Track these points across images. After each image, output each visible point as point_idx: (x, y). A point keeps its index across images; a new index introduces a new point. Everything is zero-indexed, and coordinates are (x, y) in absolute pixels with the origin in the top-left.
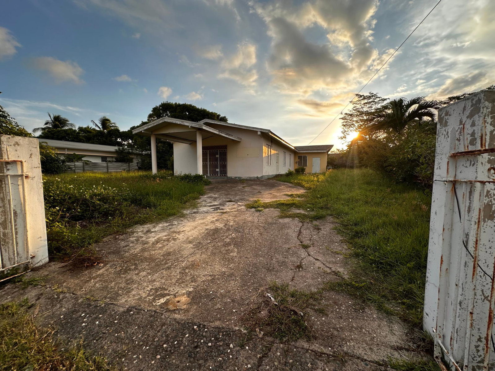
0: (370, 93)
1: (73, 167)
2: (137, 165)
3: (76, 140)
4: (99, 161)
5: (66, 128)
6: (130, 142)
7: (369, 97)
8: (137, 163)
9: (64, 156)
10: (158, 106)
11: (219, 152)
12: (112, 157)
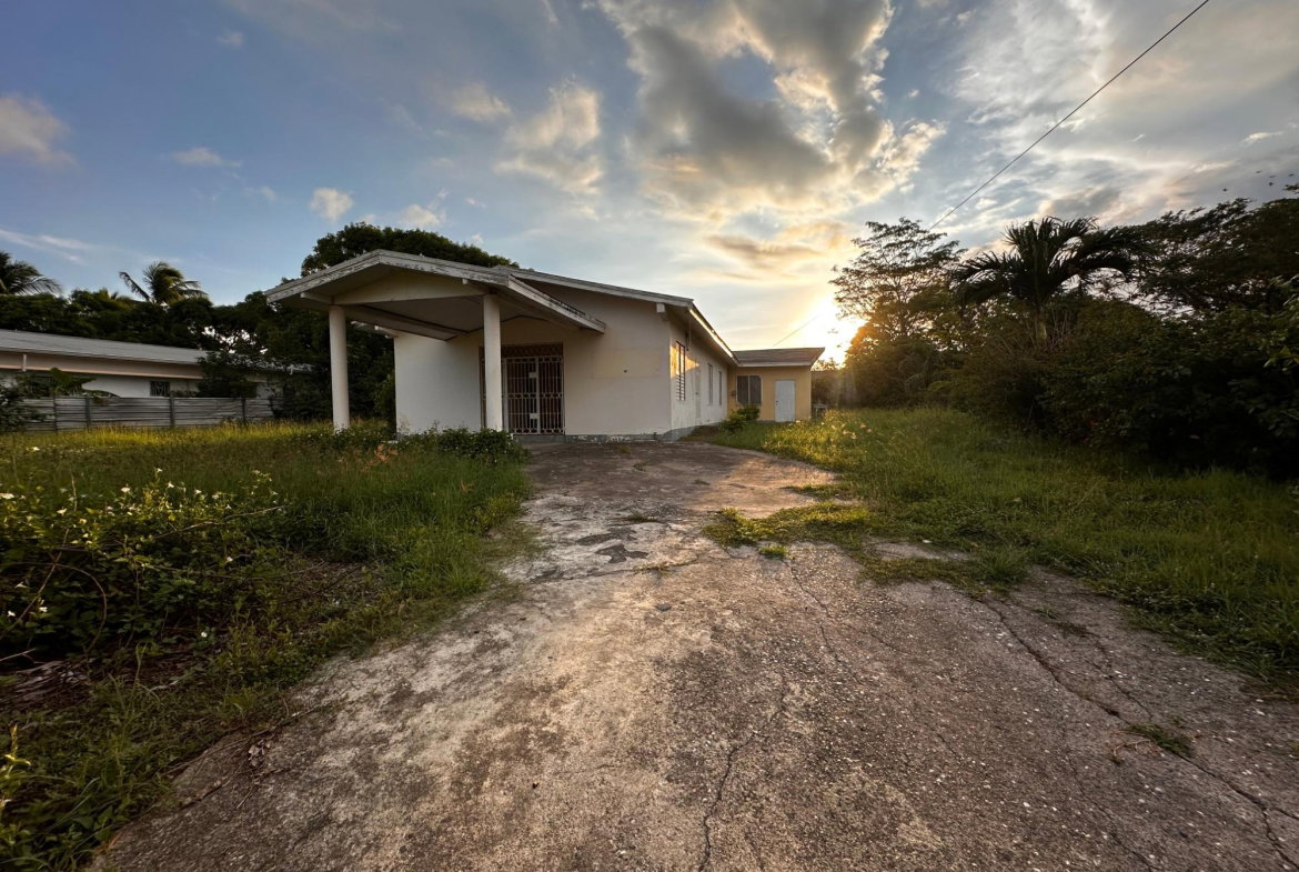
0: (902, 220)
1: (51, 411)
2: (271, 405)
3: (63, 330)
4: (142, 393)
5: (31, 293)
6: (246, 336)
7: (901, 229)
8: (270, 399)
9: (18, 379)
10: (335, 233)
11: (537, 363)
12: (187, 380)
